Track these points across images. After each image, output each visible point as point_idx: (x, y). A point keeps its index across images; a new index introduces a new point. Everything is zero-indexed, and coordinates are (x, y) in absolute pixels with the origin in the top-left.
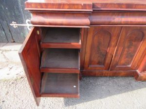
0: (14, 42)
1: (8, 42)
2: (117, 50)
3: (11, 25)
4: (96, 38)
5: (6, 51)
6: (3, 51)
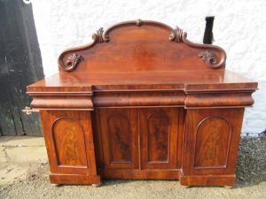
0: (25, 134)
1: (16, 135)
2: (141, 138)
3: (24, 111)
4: (111, 122)
5: (10, 147)
6: (6, 147)
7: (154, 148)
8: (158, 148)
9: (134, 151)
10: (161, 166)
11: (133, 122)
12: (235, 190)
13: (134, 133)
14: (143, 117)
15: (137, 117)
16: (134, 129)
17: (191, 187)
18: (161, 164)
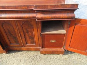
7: (28, 38)
8: (30, 39)
9: (19, 40)
10: (33, 46)
11: (15, 27)
12: (64, 56)
13: (17, 32)
14: (18, 24)
15: (16, 24)
16: (16, 30)
17: (45, 54)
18: (32, 45)
